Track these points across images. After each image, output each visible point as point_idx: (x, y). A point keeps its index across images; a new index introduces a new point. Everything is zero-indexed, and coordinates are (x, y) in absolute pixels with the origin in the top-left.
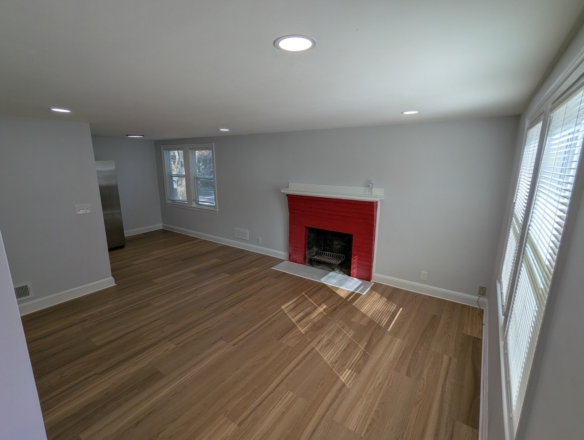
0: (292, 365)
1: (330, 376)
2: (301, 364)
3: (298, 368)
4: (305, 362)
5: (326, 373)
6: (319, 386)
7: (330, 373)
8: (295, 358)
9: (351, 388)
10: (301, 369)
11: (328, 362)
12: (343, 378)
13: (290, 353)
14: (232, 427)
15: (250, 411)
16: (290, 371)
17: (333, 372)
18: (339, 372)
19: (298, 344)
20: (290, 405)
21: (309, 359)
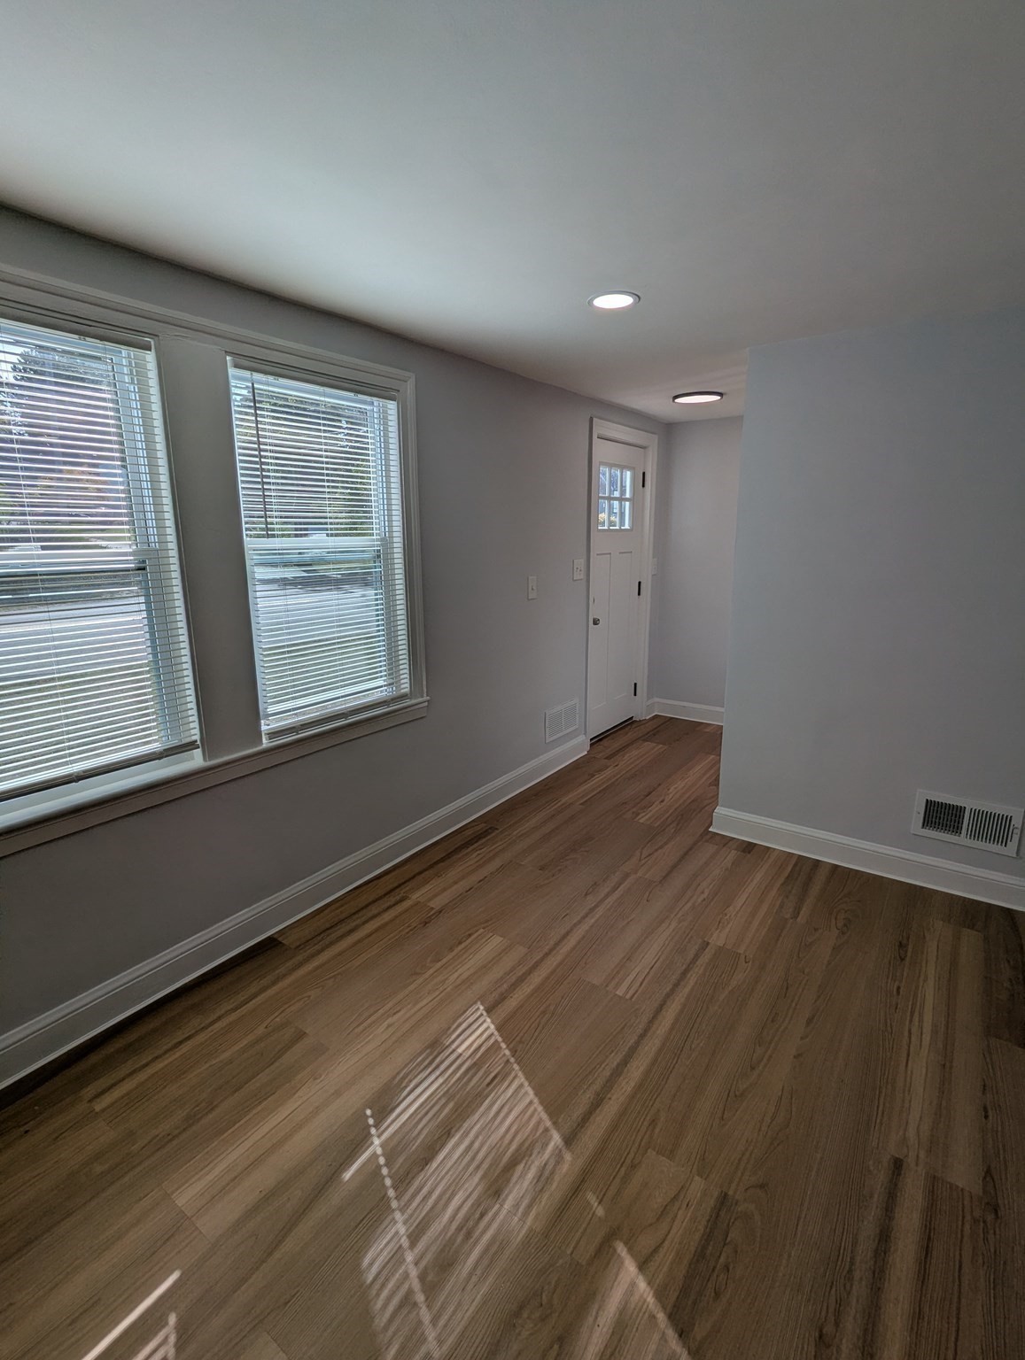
0: (636, 1070)
1: (521, 1034)
2: (607, 1073)
3: (615, 1060)
4: (596, 1078)
5: (530, 1043)
6: (552, 1008)
7: (520, 1042)
8: (632, 1097)
9: (475, 1003)
10: (607, 1057)
11: (521, 1078)
12: (488, 1028)
13: (653, 1122)
14: (718, 939)
15: (699, 962)
16: (636, 1049)
17: (511, 1046)
18: (495, 1047)
19: (633, 1166)
20: (618, 972)
21: (585, 1091)
